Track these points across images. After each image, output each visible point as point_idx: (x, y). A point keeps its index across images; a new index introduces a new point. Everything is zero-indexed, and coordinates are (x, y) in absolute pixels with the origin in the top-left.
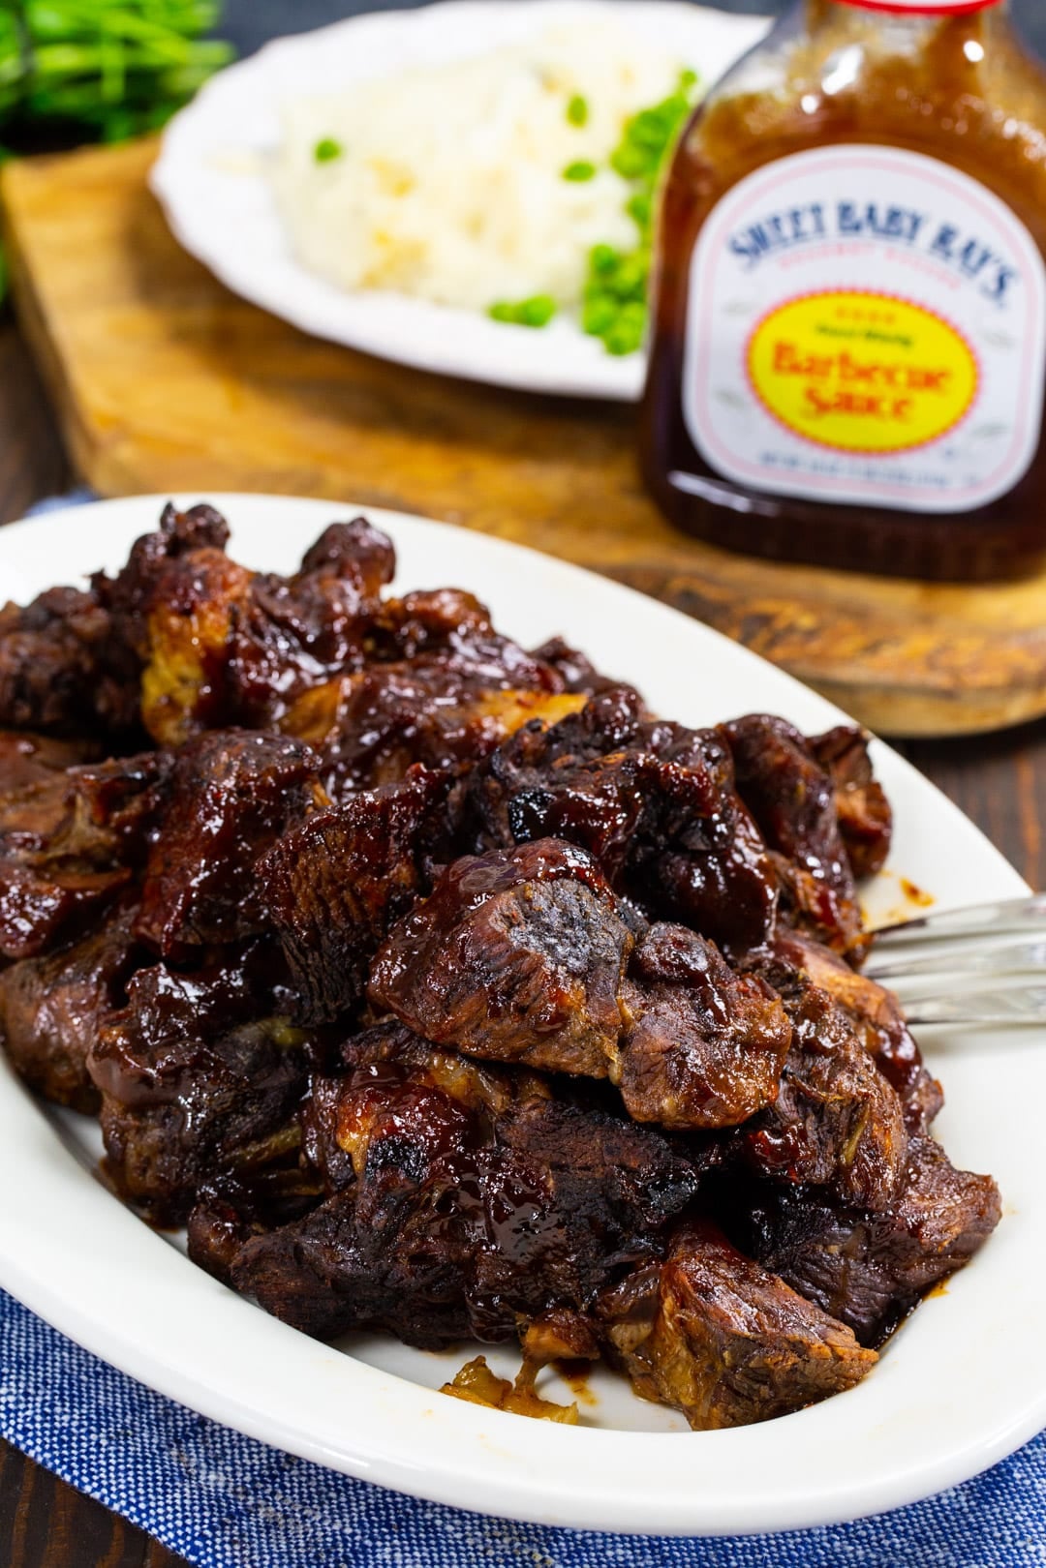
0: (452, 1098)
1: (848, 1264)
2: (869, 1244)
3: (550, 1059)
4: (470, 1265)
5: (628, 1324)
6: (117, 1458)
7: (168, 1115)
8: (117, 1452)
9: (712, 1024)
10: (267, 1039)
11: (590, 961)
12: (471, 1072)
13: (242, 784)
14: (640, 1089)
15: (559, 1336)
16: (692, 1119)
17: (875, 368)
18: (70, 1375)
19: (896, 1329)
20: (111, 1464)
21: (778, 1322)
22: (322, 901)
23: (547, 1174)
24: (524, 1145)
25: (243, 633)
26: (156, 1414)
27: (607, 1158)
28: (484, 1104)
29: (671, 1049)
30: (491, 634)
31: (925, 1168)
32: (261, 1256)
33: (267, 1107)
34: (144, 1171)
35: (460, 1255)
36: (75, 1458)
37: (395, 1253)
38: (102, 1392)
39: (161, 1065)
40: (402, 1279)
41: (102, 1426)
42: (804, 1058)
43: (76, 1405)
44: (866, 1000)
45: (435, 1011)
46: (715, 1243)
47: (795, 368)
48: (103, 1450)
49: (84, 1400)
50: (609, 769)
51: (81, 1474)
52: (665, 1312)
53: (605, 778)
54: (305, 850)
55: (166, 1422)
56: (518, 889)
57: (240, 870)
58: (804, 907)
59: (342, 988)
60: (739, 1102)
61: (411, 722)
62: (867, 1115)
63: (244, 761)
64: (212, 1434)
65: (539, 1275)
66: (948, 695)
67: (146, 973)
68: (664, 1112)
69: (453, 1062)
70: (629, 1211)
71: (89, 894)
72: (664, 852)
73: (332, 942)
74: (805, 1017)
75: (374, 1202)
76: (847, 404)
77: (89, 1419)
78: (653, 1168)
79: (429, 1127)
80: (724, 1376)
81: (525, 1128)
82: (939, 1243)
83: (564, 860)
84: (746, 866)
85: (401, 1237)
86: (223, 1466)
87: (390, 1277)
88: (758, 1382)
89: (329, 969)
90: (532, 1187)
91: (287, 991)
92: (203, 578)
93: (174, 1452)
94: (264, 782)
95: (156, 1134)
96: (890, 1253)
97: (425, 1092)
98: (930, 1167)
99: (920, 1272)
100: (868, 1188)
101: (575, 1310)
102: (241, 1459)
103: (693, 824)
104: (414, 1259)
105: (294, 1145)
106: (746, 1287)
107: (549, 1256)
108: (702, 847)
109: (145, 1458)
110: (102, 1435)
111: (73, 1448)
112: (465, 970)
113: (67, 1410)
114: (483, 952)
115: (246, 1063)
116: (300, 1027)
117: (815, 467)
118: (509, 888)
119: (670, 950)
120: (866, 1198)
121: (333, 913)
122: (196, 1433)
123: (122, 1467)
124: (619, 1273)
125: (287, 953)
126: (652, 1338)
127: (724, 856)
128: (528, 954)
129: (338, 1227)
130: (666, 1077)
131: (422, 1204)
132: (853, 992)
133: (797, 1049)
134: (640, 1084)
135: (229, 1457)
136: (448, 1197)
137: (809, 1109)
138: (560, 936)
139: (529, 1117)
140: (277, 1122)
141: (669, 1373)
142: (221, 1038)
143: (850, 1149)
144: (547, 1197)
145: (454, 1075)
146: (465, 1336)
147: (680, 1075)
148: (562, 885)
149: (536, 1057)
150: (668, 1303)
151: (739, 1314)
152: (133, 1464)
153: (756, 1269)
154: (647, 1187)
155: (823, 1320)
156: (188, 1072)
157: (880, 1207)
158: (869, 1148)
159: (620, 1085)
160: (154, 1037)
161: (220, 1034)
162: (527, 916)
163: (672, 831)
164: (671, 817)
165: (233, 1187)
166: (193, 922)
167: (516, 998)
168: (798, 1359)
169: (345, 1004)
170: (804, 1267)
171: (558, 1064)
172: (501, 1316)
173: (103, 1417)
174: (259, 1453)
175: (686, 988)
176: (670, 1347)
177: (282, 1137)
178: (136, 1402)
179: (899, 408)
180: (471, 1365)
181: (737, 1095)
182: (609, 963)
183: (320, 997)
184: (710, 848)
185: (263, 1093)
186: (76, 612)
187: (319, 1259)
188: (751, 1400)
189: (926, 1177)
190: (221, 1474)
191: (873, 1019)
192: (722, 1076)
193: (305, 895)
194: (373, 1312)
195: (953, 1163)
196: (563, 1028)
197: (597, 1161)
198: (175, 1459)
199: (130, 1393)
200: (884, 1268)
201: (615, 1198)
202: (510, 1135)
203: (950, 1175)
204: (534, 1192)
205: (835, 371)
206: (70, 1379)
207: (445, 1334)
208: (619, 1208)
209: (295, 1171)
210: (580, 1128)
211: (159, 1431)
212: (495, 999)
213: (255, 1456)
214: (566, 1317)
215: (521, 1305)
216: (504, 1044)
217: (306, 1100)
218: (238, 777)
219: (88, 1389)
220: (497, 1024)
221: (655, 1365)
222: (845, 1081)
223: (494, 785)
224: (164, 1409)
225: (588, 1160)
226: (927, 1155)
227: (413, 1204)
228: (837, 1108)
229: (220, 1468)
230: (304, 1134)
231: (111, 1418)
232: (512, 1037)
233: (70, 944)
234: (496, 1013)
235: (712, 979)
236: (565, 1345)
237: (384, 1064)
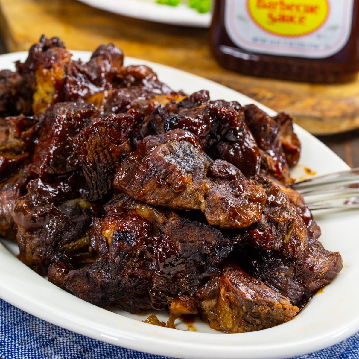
0: (144, 218)
1: (287, 280)
2: (295, 272)
3: (179, 203)
4: (151, 279)
5: (208, 300)
6: (22, 350)
7: (41, 232)
8: (22, 348)
9: (237, 192)
10: (77, 204)
11: (193, 168)
12: (151, 210)
13: (68, 116)
14: (212, 213)
15: (183, 305)
16: (231, 223)
17: (292, 6)
18: (5, 324)
19: (305, 305)
20: (19, 352)
21: (262, 295)
22: (97, 153)
23: (178, 244)
24: (170, 233)
25: (69, 75)
26: (36, 337)
27: (200, 238)
28: (155, 221)
29: (223, 199)
30: (157, 81)
31: (315, 249)
32: (74, 277)
33: (77, 228)
34: (33, 253)
35: (147, 275)
36: (6, 350)
37: (123, 274)
38: (16, 330)
39: (39, 212)
40: (126, 283)
41: (16, 340)
42: (271, 208)
43: (7, 333)
44: (293, 197)
45: (137, 187)
46: (239, 270)
47: (265, 6)
48: (17, 347)
49: (10, 332)
50: (200, 110)
51: (9, 355)
52: (222, 295)
53: (199, 113)
54: (91, 134)
55: (40, 340)
56: (168, 144)
57: (68, 146)
58: (270, 168)
59: (104, 185)
60: (247, 218)
61: (129, 103)
62: (293, 226)
63: (69, 109)
64: (57, 344)
65: (176, 283)
66: (320, 119)
67: (34, 181)
68: (220, 220)
69: (144, 207)
70: (208, 258)
71: (13, 160)
72: (219, 142)
73: (101, 168)
74: (271, 194)
75: (116, 253)
76: (283, 19)
77: (12, 338)
78: (217, 241)
79: (136, 227)
80: (243, 316)
81: (170, 227)
82: (320, 273)
83: (184, 135)
84: (249, 147)
85: (125, 268)
86: (60, 354)
87: (121, 283)
88: (255, 318)
89: (99, 178)
90: (173, 249)
91: (85, 191)
92: (55, 56)
93: (43, 349)
94: (76, 116)
95: (36, 240)
96: (303, 277)
97: (134, 216)
98: (317, 248)
99: (313, 285)
100: (295, 250)
101: (189, 295)
102: (67, 351)
103: (230, 131)
104: (130, 276)
105: (87, 243)
106: (251, 284)
107: (179, 275)
108: (233, 140)
109: (32, 350)
110: (16, 343)
111: (6, 347)
112: (148, 171)
113: (4, 335)
114: (155, 164)
115: (69, 212)
116: (89, 201)
117: (272, 42)
118: (164, 143)
119: (222, 167)
120: (294, 254)
121: (101, 158)
122: (51, 344)
123: (23, 353)
124: (205, 281)
125: (84, 172)
126: (216, 306)
127: (241, 144)
128: (171, 164)
129: (102, 266)
130: (221, 208)
131: (133, 256)
132: (288, 194)
133: (268, 204)
134: (212, 210)
135: (62, 351)
136: (142, 253)
137: (273, 224)
138: (182, 159)
139: (172, 223)
140: (81, 234)
141: (223, 318)
142: (60, 204)
143: (288, 238)
144: (178, 252)
145: (144, 211)
146: (149, 308)
147: (226, 207)
148: (183, 143)
149: (174, 203)
150: (223, 290)
151: (248, 293)
152: (27, 352)
153: (254, 279)
154: (215, 248)
155: (279, 296)
156: (48, 215)
157: (299, 258)
158: (295, 237)
159: (205, 211)
160: (37, 203)
161: (60, 203)
162: (171, 152)
163: (222, 133)
164: (222, 128)
165: (64, 257)
166: (50, 165)
167: (167, 180)
168: (270, 309)
169: (105, 191)
170: (271, 280)
171: (182, 205)
172: (162, 298)
173: (17, 337)
174: (73, 350)
175: (228, 181)
176: (223, 308)
177: (83, 240)
178: (29, 333)
179: (301, 20)
180: (151, 317)
181: (247, 215)
182: (200, 169)
183: (96, 189)
184: (236, 140)
185: (76, 223)
186: (10, 77)
187: (96, 278)
188: (253, 324)
189: (315, 251)
190: (60, 356)
191: (295, 203)
192: (241, 209)
193: (91, 151)
194: (115, 298)
195: (325, 248)
196: (184, 191)
197: (196, 239)
198: (43, 351)
199: (27, 331)
200: (300, 282)
201: (203, 253)
202: (165, 230)
203: (324, 251)
204: (173, 251)
205: (278, 7)
206: (5, 326)
207: (142, 306)
208: (205, 257)
209: (88, 253)
210: (190, 227)
211: (37, 343)
212: (159, 181)
213: (72, 351)
214: (186, 298)
215: (169, 295)
216: (163, 198)
217: (91, 226)
218: (67, 114)
219: (11, 329)
220: (160, 190)
221: (218, 315)
222: (285, 215)
223: (159, 117)
224: (39, 336)
225: (193, 238)
226: (315, 245)
227: (129, 255)
228: (283, 224)
229: (59, 354)
230: (90, 238)
231: (20, 338)
232: (165, 195)
233: (6, 179)
234: (160, 186)
235: (237, 177)
236: (185, 308)
237: (119, 209)
